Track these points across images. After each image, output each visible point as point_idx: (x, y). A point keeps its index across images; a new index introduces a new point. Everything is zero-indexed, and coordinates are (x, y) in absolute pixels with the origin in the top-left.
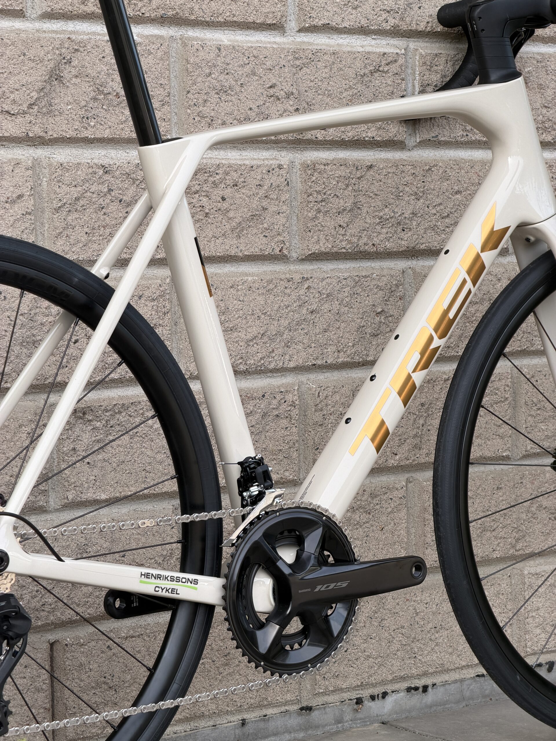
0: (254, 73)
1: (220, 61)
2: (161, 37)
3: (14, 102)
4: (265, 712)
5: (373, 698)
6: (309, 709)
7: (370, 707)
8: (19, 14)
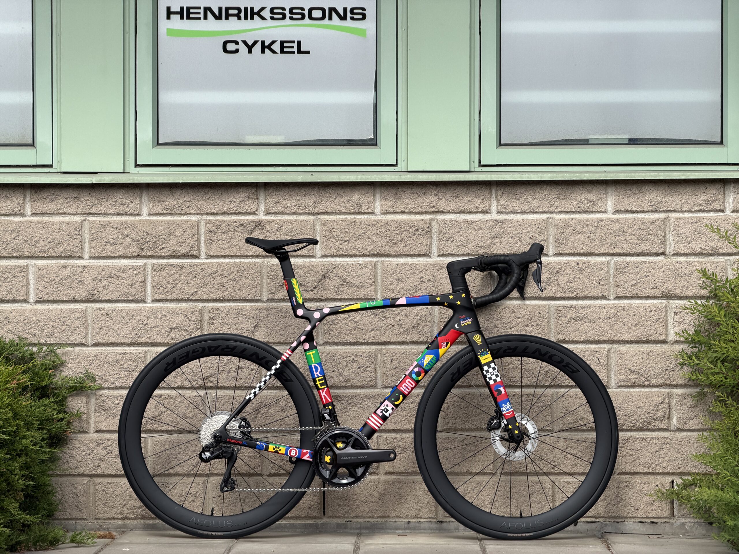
0: (414, 273)
1: (398, 269)
2: (373, 261)
3: (308, 287)
4: (419, 520)
6: (442, 522)
8: (313, 256)
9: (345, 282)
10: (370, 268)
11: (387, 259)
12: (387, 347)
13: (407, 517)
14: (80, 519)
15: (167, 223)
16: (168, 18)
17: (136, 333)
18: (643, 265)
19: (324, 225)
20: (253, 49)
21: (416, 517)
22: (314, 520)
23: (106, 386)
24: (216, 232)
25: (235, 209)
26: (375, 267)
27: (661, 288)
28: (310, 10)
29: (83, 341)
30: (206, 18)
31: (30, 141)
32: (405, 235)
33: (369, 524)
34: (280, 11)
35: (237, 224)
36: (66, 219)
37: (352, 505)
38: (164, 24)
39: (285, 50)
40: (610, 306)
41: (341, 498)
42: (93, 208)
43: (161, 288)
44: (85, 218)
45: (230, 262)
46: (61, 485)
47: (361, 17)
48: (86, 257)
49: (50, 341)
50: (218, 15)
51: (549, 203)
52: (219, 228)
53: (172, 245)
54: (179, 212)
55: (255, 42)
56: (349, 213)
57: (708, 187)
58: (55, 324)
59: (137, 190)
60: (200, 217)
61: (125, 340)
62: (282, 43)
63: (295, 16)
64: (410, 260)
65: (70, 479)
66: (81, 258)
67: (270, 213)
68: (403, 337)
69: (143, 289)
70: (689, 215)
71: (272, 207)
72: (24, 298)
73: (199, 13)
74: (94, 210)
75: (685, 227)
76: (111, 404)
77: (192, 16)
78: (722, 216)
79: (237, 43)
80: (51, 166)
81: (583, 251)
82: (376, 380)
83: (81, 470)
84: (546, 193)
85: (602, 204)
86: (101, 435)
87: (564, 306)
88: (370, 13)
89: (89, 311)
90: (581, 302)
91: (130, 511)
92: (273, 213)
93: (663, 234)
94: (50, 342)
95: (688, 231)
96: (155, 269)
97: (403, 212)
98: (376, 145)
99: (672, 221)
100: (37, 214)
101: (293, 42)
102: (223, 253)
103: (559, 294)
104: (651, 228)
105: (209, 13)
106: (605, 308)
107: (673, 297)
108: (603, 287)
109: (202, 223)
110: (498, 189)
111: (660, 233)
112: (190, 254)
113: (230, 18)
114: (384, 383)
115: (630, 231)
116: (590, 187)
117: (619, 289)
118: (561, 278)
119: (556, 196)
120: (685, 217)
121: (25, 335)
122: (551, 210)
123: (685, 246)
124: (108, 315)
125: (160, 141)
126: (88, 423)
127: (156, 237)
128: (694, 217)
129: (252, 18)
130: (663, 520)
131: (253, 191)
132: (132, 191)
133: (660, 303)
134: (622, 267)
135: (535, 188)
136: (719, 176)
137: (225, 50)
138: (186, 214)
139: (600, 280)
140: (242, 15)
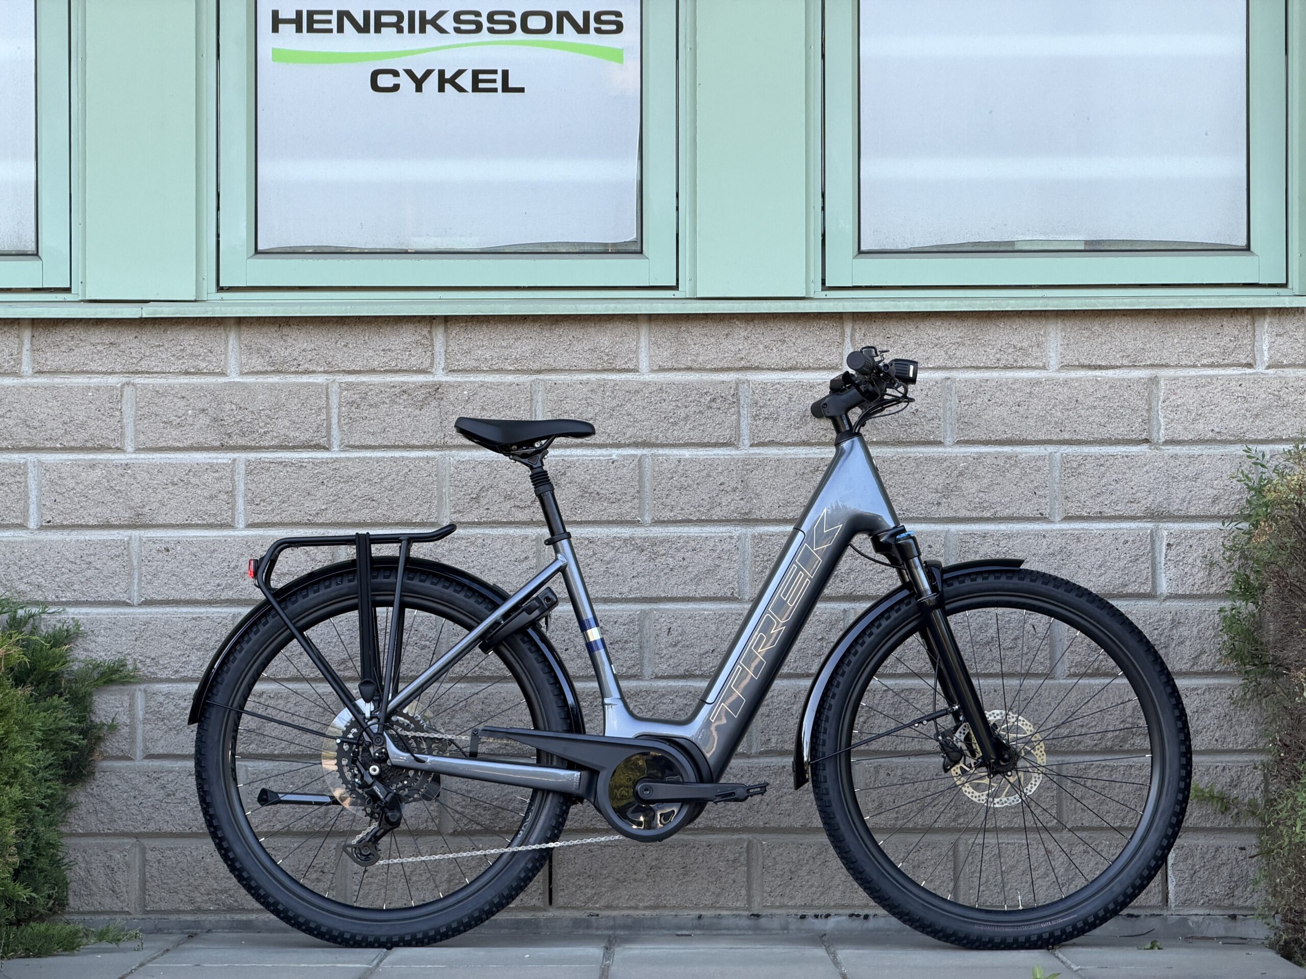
0: (709, 476)
1: (680, 469)
4: (719, 912)
5: (816, 916)
6: (758, 916)
7: (814, 923)
9: (587, 492)
10: (632, 466)
11: (661, 451)
12: (662, 606)
13: (696, 907)
14: (116, 913)
15: (272, 387)
16: (275, 29)
17: (218, 582)
18: (1111, 462)
19: (549, 391)
20: (425, 85)
21: (712, 907)
22: (532, 913)
23: (164, 676)
24: (358, 405)
25: (393, 364)
26: (640, 465)
27: (1143, 502)
28: (525, 16)
29: (124, 597)
30: (341, 29)
31: (31, 247)
32: (693, 408)
33: (629, 921)
34: (472, 17)
35: (397, 390)
36: (96, 380)
37: (600, 886)
38: (268, 41)
39: (481, 85)
40: (1055, 534)
41: (580, 874)
42: (142, 363)
43: (262, 504)
44: (127, 379)
45: (384, 458)
46: (85, 851)
47: (614, 27)
48: (130, 449)
49: (65, 597)
50: (362, 25)
51: (946, 353)
52: (364, 398)
53: (282, 427)
54: (293, 369)
55: (428, 73)
56: (595, 371)
57: (1225, 323)
58: (73, 567)
59: (221, 330)
60: (331, 377)
61: (198, 596)
62: (476, 73)
63: (497, 27)
64: (701, 453)
65: (102, 842)
66: (119, 450)
67: (454, 371)
68: (688, 588)
69: (230, 506)
70: (1193, 372)
71: (458, 361)
72: (19, 521)
73: (329, 22)
74: (144, 365)
75: (1185, 395)
76: (173, 708)
77: (316, 26)
78: (1250, 374)
79: (395, 73)
80: (68, 290)
81: (1005, 436)
82: (642, 665)
83: (120, 826)
84: (940, 334)
85: (1039, 354)
86: (156, 763)
87: (972, 534)
88: (630, 20)
89: (135, 545)
90: (1003, 527)
91: (206, 898)
92: (459, 371)
93: (1147, 407)
94: (64, 600)
95: (1191, 402)
96: (251, 470)
97: (689, 369)
98: (641, 252)
99: (1162, 383)
100: (43, 373)
101: (495, 72)
102: (371, 441)
103: (963, 513)
104: (1126, 395)
105: (346, 21)
106: (1044, 536)
107: (1165, 517)
108: (1043, 501)
109: (335, 388)
110: (857, 327)
111: (1142, 404)
112: (312, 443)
113: (382, 29)
114: (656, 670)
115: (1089, 401)
116: (1017, 323)
117: (1070, 504)
118: (968, 483)
119: (959, 340)
120: (1185, 377)
121: (22, 587)
122: (949, 364)
123: (1185, 429)
124: (168, 550)
125: (260, 248)
126: (133, 741)
127: (252, 412)
128: (1200, 376)
129: (423, 30)
130: (1149, 912)
131: (425, 332)
132: (211, 332)
133: (1141, 529)
134: (1075, 465)
135: (921, 326)
136: (1243, 304)
137: (375, 87)
138: (307, 372)
139: (1036, 487)
140: (405, 24)
